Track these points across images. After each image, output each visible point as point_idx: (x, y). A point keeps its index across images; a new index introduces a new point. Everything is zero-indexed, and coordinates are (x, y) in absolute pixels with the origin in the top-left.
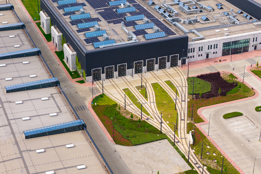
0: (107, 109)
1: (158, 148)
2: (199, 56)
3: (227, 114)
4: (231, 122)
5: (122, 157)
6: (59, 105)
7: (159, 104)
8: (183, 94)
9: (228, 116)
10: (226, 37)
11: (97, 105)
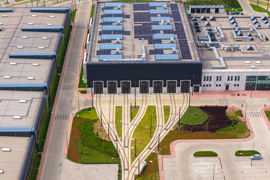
0: (85, 122)
1: (103, 171)
2: (217, 85)
3: (200, 152)
4: (198, 162)
5: (62, 172)
6: (31, 109)
7: (140, 128)
8: (172, 122)
9: (199, 154)
10: (250, 70)
11: (79, 117)
